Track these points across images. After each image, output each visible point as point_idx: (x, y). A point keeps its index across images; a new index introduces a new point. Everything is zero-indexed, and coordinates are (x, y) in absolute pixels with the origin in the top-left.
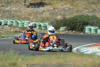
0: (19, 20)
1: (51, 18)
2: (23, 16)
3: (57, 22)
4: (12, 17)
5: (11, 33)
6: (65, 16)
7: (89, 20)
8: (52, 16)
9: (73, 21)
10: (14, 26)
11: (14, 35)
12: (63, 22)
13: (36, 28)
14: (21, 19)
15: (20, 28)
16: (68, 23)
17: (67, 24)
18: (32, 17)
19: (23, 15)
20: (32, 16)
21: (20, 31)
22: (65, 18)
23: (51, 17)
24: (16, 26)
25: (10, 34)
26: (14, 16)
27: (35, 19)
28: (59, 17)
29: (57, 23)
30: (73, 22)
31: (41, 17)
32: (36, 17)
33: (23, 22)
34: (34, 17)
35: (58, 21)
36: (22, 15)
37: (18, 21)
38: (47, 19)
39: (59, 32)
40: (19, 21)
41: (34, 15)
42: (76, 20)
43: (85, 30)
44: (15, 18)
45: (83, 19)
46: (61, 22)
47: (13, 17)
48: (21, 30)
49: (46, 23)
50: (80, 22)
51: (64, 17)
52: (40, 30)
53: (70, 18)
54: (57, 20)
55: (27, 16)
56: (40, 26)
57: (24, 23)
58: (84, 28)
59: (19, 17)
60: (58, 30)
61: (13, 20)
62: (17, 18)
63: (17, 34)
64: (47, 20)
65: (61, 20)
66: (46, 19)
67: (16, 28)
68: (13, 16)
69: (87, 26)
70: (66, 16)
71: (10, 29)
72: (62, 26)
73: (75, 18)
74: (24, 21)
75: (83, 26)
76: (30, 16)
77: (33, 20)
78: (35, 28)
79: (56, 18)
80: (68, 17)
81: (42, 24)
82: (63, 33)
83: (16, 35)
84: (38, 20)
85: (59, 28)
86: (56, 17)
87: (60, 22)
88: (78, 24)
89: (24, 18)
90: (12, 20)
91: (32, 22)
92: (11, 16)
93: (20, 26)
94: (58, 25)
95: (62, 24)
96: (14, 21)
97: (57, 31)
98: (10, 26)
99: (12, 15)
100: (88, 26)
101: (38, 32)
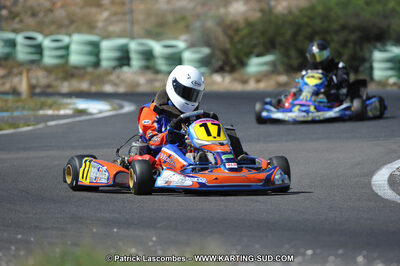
0: (41, 32)
1: (197, 16)
2: (60, 13)
3: (231, 33)
4: (6, 19)
5: (20, 104)
6: (268, 4)
7: (386, 16)
8: (203, 5)
9: (308, 25)
10: (21, 64)
11: (41, 112)
12: (263, 33)
13: (128, 64)
14: (53, 27)
15: (49, 70)
16: (288, 34)
17: (279, 39)
18: (105, 14)
19: (59, 4)
20: (106, 9)
21: (55, 83)
22: (267, 12)
23: (199, 9)
24: (33, 62)
25: (17, 108)
26: (17, 15)
27: (119, 21)
28: (238, 10)
29: (231, 38)
30: (309, 30)
31: (148, 14)
32: (124, 14)
33: (66, 39)
34: (115, 14)
35: (237, 30)
36: (54, 4)
37: (40, 38)
38: (178, 22)
39: (245, 82)
40: (46, 36)
41: (112, 3)
42: (325, 17)
43: (371, 68)
44: (21, 21)
45: (357, 15)
46: (250, 34)
47: (13, 18)
48: (56, 79)
49: (176, 38)
50: (344, 27)
51: (265, 7)
52: (150, 75)
53: (296, 11)
54: (228, 22)
55: (82, 8)
56: (148, 55)
57: (67, 48)
58: (367, 55)
59: (41, 15)
60: (236, 75)
61: (15, 31)
62: (31, 21)
63: (50, 107)
64: (182, 24)
65: (249, 24)
66: (176, 21)
67: (32, 74)
68: (10, 12)
69: (379, 45)
70: (273, 3)
71: (3, 77)
72: (256, 51)
73: (320, 8)
74: (70, 35)
75: (361, 49)
76: (93, 10)
77: (111, 28)
78: (125, 69)
79: (227, 14)
80: (285, 4)
81: (157, 48)
82: (262, 86)
83: (50, 112)
84: (137, 29)
85: (243, 64)
86: (222, 11)
87: (245, 32)
88: (335, 38)
89: (66, 22)
90: (11, 36)
91: (108, 36)
92: (4, 12)
93: (49, 59)
94: (239, 46)
95: (255, 42)
96: (20, 39)
97: (235, 80)
98: (3, 63)
99: (4, 7)
100: (384, 45)
101: (138, 85)
